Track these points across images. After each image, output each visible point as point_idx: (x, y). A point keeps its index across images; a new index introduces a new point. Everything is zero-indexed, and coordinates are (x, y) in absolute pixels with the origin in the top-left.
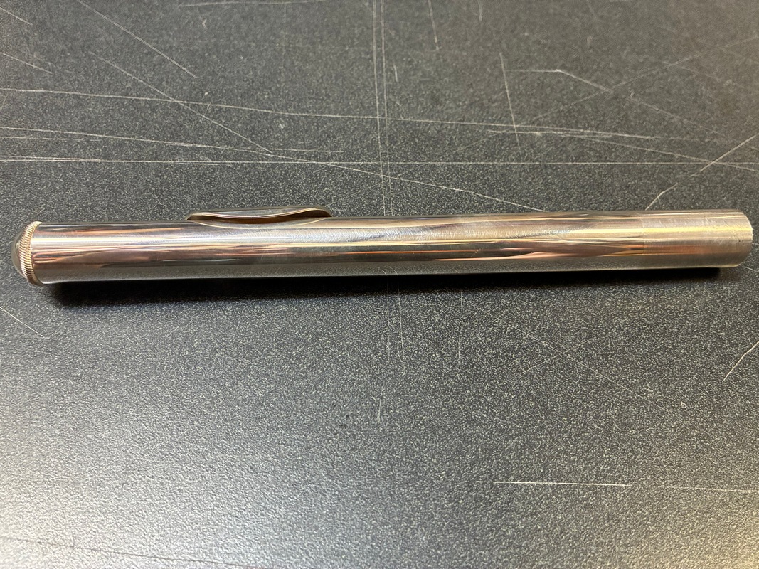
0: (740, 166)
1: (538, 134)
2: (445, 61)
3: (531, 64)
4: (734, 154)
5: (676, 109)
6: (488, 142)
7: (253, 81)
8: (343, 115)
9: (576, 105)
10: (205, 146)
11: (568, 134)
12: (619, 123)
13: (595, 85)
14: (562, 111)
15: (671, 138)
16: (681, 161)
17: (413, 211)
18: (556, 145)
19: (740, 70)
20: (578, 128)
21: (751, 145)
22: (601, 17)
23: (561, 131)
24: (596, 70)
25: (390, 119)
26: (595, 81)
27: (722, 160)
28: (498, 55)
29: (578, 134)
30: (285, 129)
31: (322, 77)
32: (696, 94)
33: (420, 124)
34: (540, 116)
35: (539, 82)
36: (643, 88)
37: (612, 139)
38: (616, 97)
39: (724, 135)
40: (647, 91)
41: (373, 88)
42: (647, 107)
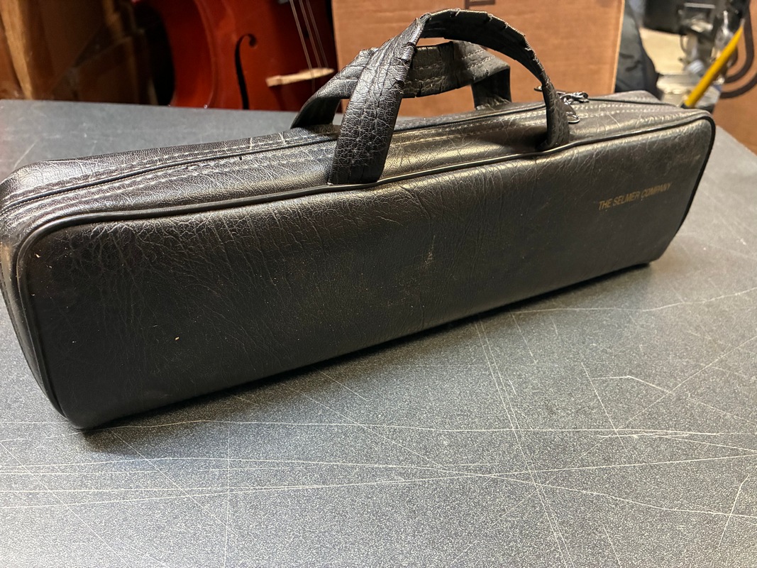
1: (635, 436)
2: (544, 373)
3: (607, 371)
5: (725, 407)
6: (601, 446)
7: (410, 402)
8: (487, 429)
9: (652, 407)
10: (395, 466)
11: (657, 435)
12: (689, 422)
13: (660, 388)
14: (645, 414)
15: (731, 434)
16: (745, 454)
17: (569, 516)
18: (651, 446)
20: (662, 429)
22: (642, 326)
23: (650, 432)
24: (656, 374)
25: (523, 430)
26: (659, 385)
28: (581, 364)
29: (664, 435)
30: (449, 445)
31: (459, 395)
32: (735, 392)
33: (546, 433)
35: (619, 388)
36: (695, 389)
37: (690, 438)
38: (679, 399)
40: (699, 391)
41: (501, 403)
42: (704, 406)
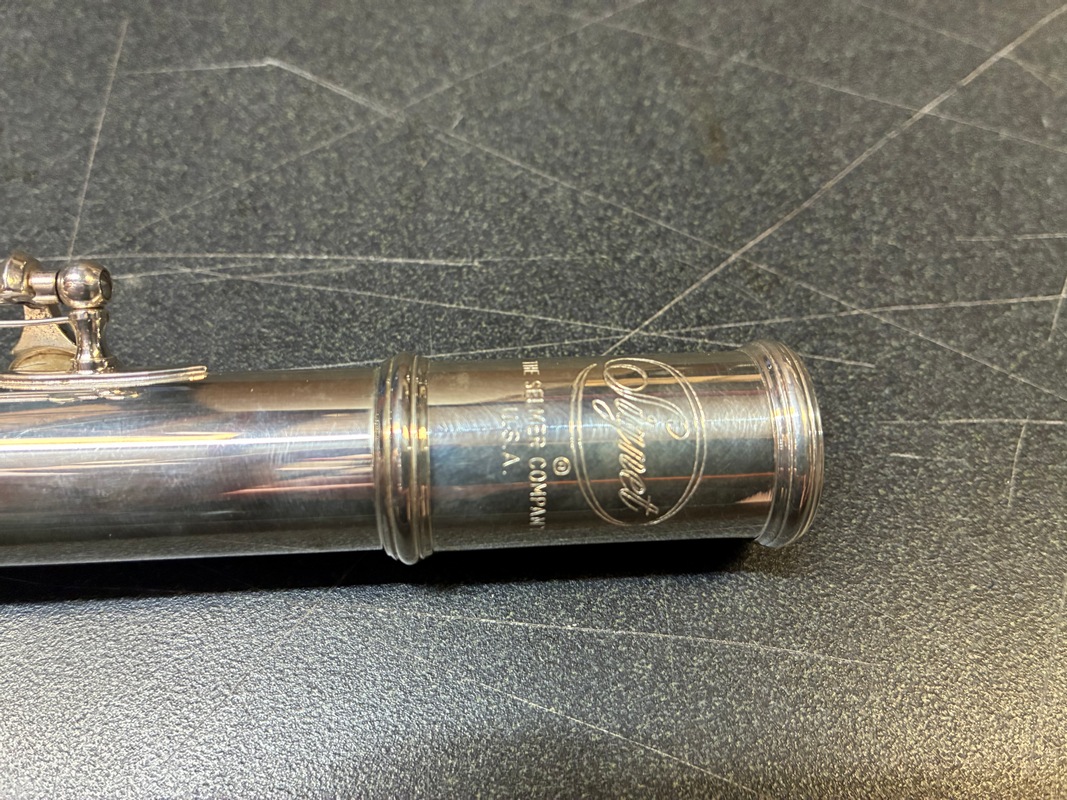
0: (711, 336)
3: (200, 47)
4: (702, 297)
5: (569, 160)
9: (283, 170)
11: (224, 271)
12: (393, 218)
13: (360, 99)
14: (238, 192)
15: (532, 258)
16: (538, 338)
19: (778, 19)
20: (264, 248)
21: (758, 257)
23: (207, 263)
24: (380, 52)
26: (366, 89)
27: (663, 323)
29: (255, 270)
32: (638, 107)
34: (164, 215)
35: (201, 101)
36: (495, 96)
37: (352, 280)
38: (408, 134)
39: (685, 232)
40: (504, 106)
42: (488, 157)
